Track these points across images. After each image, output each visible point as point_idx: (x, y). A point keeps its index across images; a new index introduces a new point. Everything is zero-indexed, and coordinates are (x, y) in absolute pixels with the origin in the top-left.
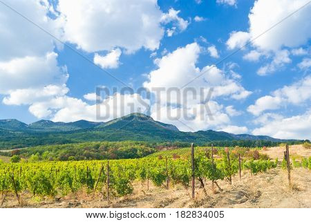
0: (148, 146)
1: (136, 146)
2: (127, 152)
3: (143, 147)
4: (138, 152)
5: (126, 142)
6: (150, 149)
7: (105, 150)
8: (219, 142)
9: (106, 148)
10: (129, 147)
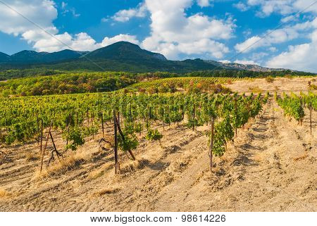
0: (128, 76)
1: (116, 77)
2: (105, 83)
3: (123, 77)
4: (117, 84)
5: (105, 73)
6: (129, 80)
7: (84, 82)
8: (201, 72)
9: (85, 80)
10: (109, 78)
